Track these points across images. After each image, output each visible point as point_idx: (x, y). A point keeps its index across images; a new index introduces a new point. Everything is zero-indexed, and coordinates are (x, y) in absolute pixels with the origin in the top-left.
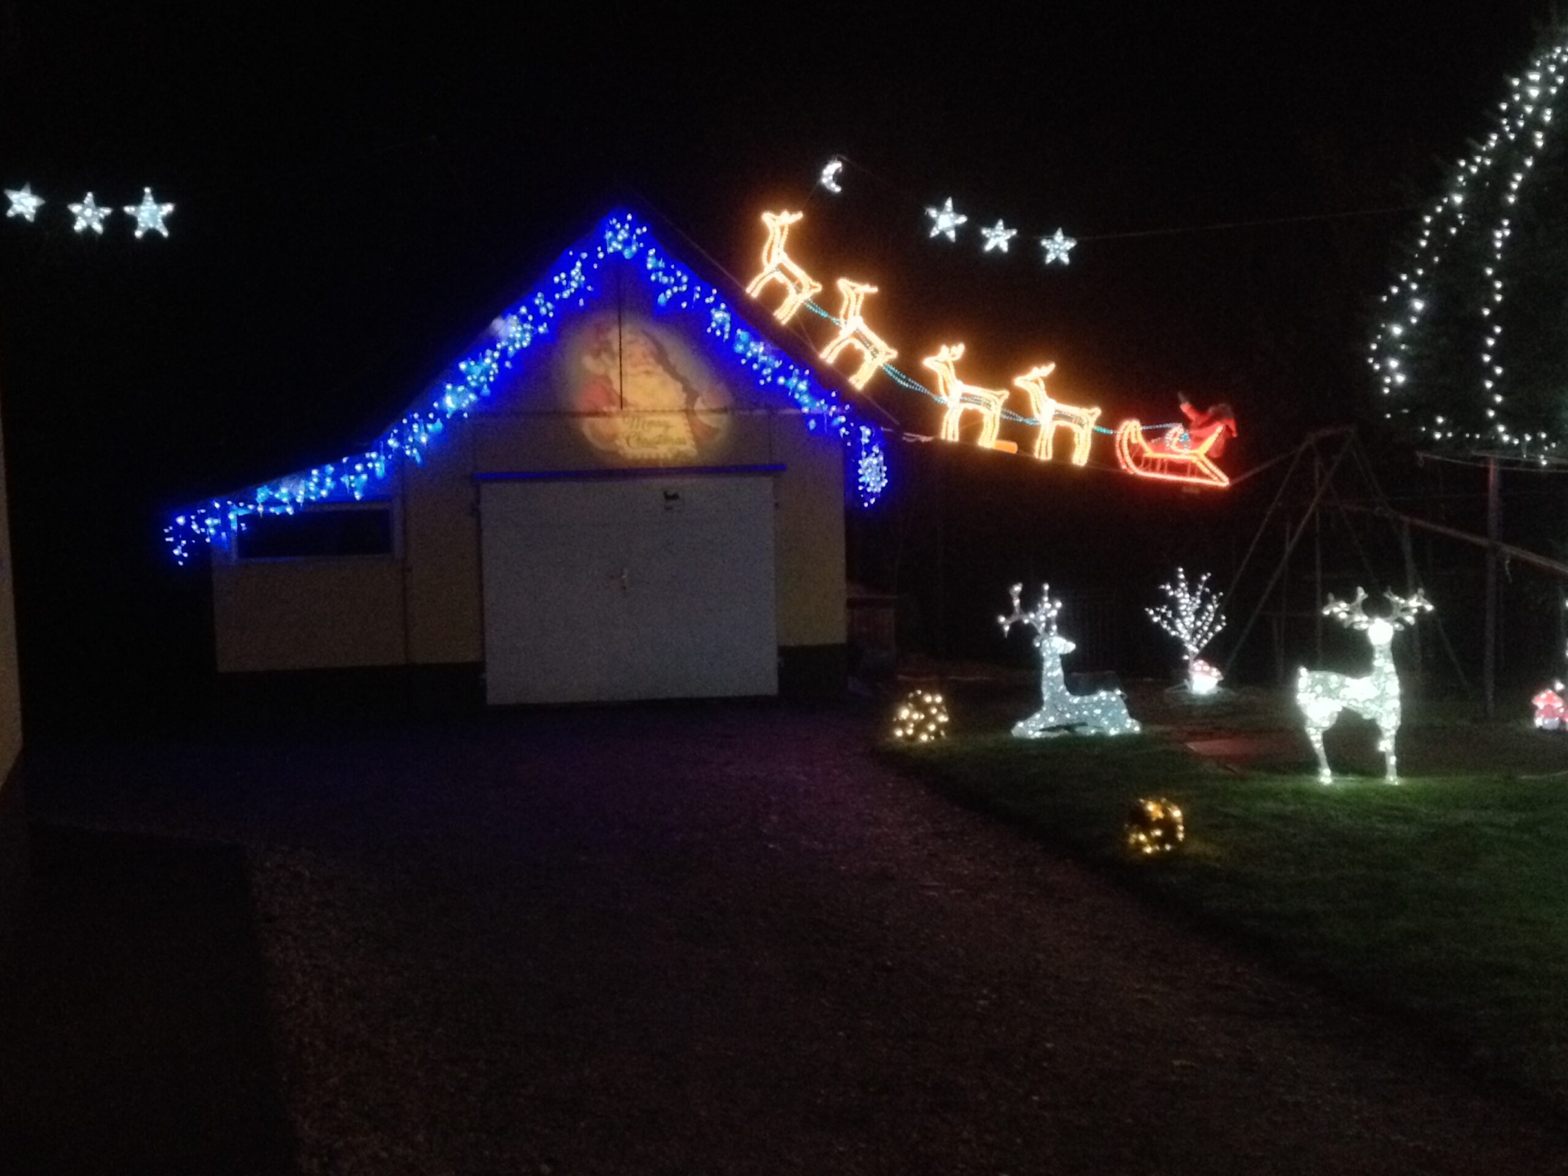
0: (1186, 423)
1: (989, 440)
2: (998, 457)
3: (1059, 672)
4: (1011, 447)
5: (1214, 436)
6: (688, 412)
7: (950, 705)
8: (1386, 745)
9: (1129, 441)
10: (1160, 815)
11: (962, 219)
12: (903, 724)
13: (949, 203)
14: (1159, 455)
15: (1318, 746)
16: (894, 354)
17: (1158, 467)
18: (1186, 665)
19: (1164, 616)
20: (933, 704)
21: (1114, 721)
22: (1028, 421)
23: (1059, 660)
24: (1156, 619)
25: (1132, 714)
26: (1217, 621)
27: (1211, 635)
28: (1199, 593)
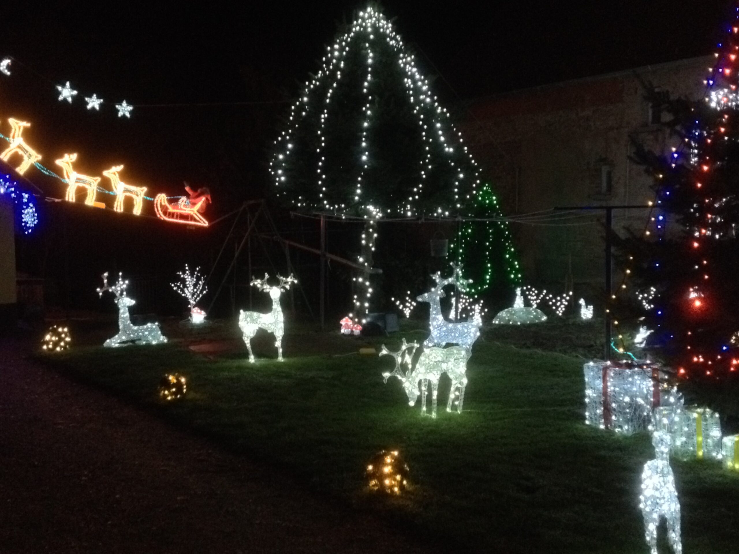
0: (188, 196)
1: (91, 201)
2: (95, 210)
3: (127, 315)
4: (102, 205)
5: (201, 202)
7: (72, 333)
8: (278, 344)
9: (161, 204)
10: (175, 381)
11: (75, 92)
12: (47, 343)
13: (68, 84)
14: (175, 211)
15: (248, 345)
16: (40, 157)
17: (175, 216)
18: (189, 310)
19: (179, 287)
20: (63, 332)
21: (154, 337)
22: (111, 193)
23: (127, 309)
24: (175, 288)
25: (163, 334)
26: (204, 289)
27: (201, 295)
28: (195, 276)
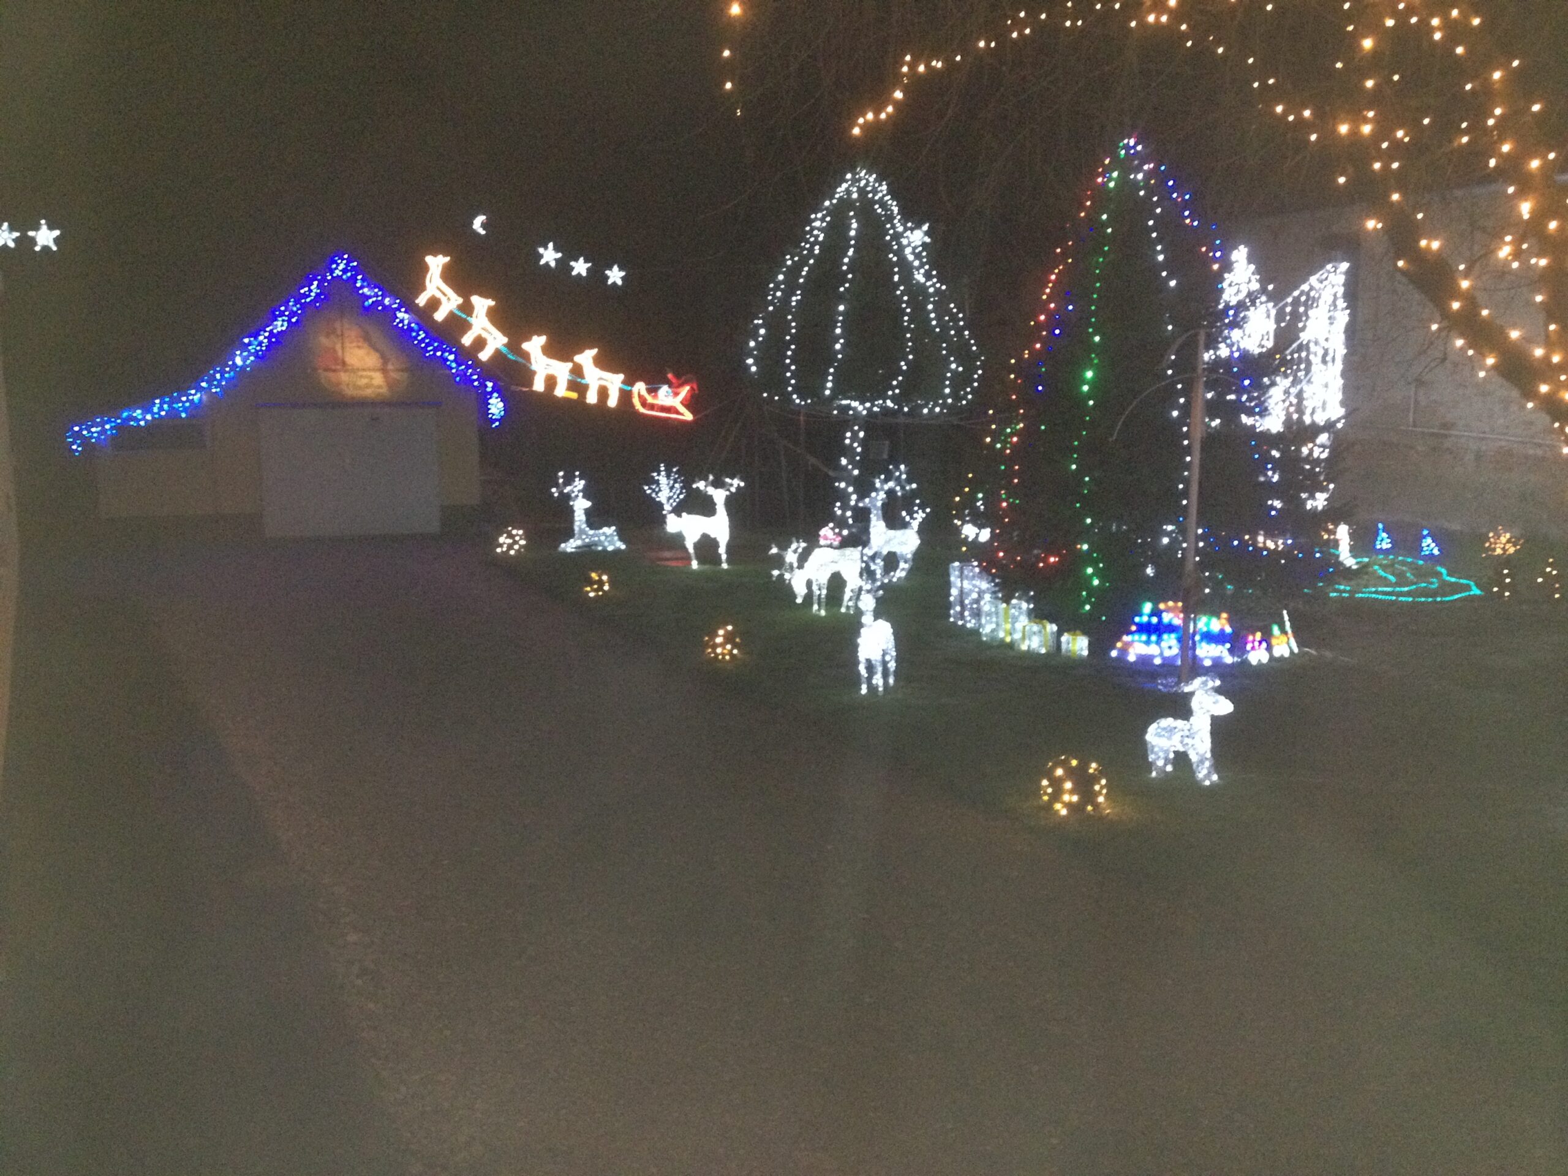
0: (670, 384)
1: (561, 391)
2: (567, 400)
3: (583, 518)
4: (574, 395)
5: (685, 391)
6: (384, 370)
7: (526, 536)
8: (722, 550)
9: (639, 393)
10: (597, 578)
11: (559, 255)
12: (501, 546)
13: (551, 245)
14: (655, 402)
15: (691, 550)
16: (505, 340)
17: (656, 408)
20: (517, 535)
21: (611, 543)
22: (583, 381)
23: (583, 511)
